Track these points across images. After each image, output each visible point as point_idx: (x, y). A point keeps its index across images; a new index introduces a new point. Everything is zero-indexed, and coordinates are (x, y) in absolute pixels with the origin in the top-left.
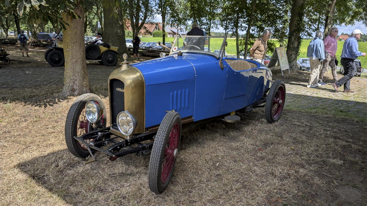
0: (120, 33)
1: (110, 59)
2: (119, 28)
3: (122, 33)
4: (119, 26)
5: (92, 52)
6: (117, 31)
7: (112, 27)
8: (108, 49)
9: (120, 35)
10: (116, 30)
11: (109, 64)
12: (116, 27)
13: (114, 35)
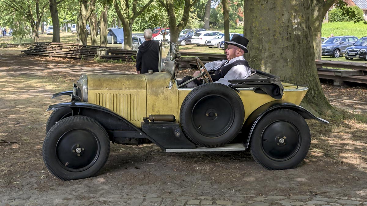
0: (298, 29)
1: (281, 141)
2: (296, 11)
3: (304, 26)
4: (295, 5)
5: (212, 116)
6: (289, 21)
7: (271, 9)
8: (273, 99)
9: (300, 32)
10: (285, 18)
11: (275, 162)
12: (284, 9)
13: (277, 34)
